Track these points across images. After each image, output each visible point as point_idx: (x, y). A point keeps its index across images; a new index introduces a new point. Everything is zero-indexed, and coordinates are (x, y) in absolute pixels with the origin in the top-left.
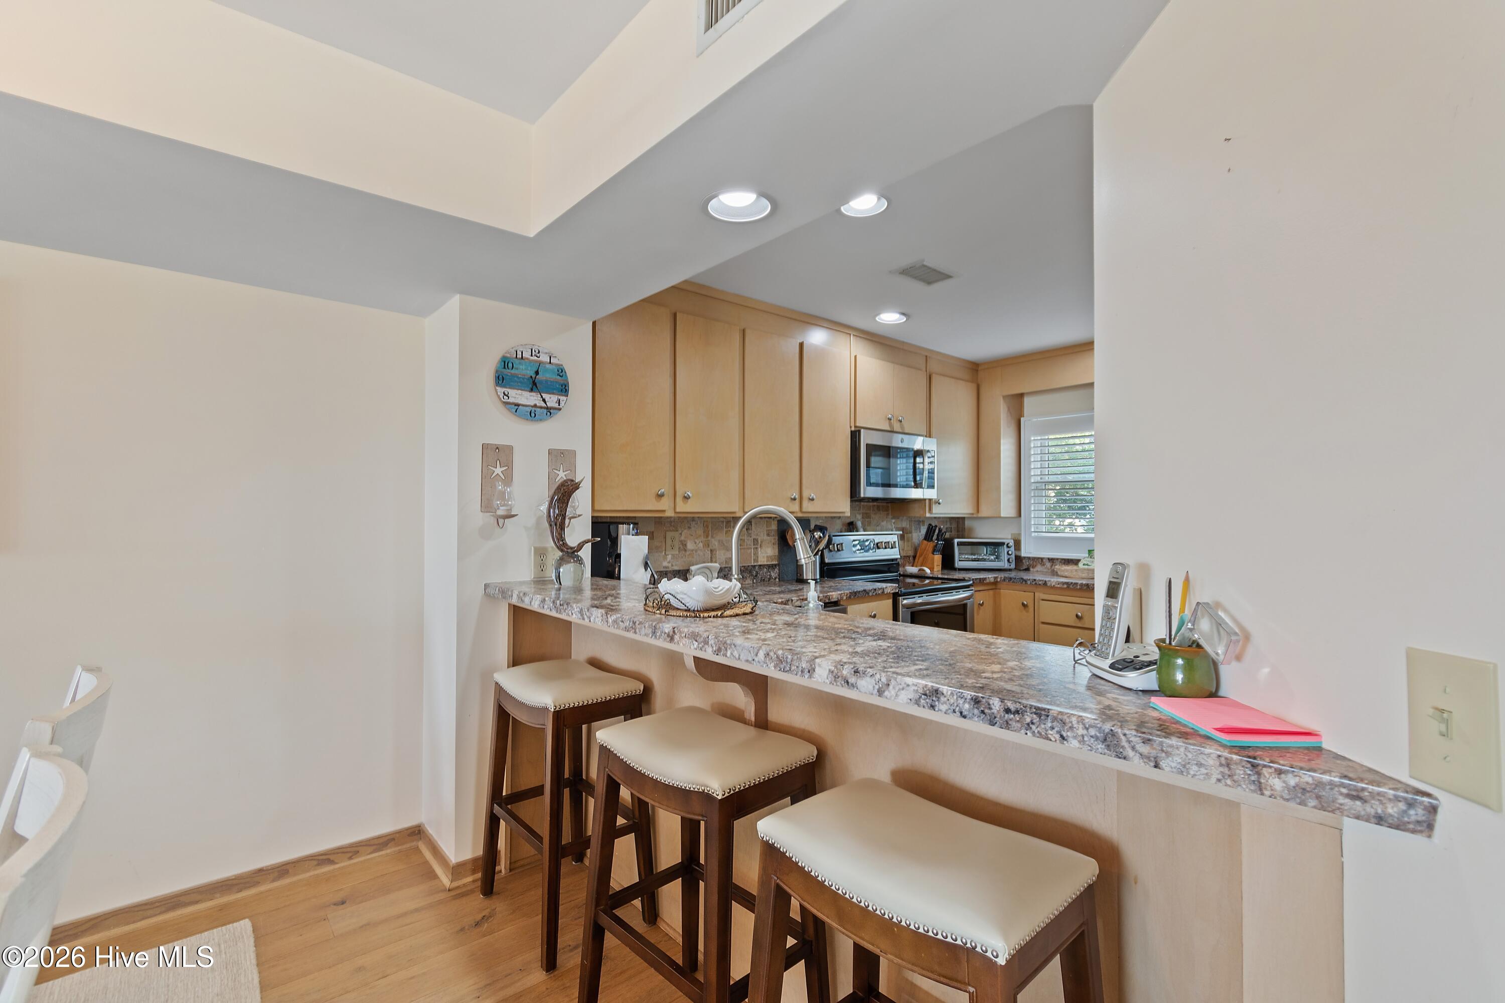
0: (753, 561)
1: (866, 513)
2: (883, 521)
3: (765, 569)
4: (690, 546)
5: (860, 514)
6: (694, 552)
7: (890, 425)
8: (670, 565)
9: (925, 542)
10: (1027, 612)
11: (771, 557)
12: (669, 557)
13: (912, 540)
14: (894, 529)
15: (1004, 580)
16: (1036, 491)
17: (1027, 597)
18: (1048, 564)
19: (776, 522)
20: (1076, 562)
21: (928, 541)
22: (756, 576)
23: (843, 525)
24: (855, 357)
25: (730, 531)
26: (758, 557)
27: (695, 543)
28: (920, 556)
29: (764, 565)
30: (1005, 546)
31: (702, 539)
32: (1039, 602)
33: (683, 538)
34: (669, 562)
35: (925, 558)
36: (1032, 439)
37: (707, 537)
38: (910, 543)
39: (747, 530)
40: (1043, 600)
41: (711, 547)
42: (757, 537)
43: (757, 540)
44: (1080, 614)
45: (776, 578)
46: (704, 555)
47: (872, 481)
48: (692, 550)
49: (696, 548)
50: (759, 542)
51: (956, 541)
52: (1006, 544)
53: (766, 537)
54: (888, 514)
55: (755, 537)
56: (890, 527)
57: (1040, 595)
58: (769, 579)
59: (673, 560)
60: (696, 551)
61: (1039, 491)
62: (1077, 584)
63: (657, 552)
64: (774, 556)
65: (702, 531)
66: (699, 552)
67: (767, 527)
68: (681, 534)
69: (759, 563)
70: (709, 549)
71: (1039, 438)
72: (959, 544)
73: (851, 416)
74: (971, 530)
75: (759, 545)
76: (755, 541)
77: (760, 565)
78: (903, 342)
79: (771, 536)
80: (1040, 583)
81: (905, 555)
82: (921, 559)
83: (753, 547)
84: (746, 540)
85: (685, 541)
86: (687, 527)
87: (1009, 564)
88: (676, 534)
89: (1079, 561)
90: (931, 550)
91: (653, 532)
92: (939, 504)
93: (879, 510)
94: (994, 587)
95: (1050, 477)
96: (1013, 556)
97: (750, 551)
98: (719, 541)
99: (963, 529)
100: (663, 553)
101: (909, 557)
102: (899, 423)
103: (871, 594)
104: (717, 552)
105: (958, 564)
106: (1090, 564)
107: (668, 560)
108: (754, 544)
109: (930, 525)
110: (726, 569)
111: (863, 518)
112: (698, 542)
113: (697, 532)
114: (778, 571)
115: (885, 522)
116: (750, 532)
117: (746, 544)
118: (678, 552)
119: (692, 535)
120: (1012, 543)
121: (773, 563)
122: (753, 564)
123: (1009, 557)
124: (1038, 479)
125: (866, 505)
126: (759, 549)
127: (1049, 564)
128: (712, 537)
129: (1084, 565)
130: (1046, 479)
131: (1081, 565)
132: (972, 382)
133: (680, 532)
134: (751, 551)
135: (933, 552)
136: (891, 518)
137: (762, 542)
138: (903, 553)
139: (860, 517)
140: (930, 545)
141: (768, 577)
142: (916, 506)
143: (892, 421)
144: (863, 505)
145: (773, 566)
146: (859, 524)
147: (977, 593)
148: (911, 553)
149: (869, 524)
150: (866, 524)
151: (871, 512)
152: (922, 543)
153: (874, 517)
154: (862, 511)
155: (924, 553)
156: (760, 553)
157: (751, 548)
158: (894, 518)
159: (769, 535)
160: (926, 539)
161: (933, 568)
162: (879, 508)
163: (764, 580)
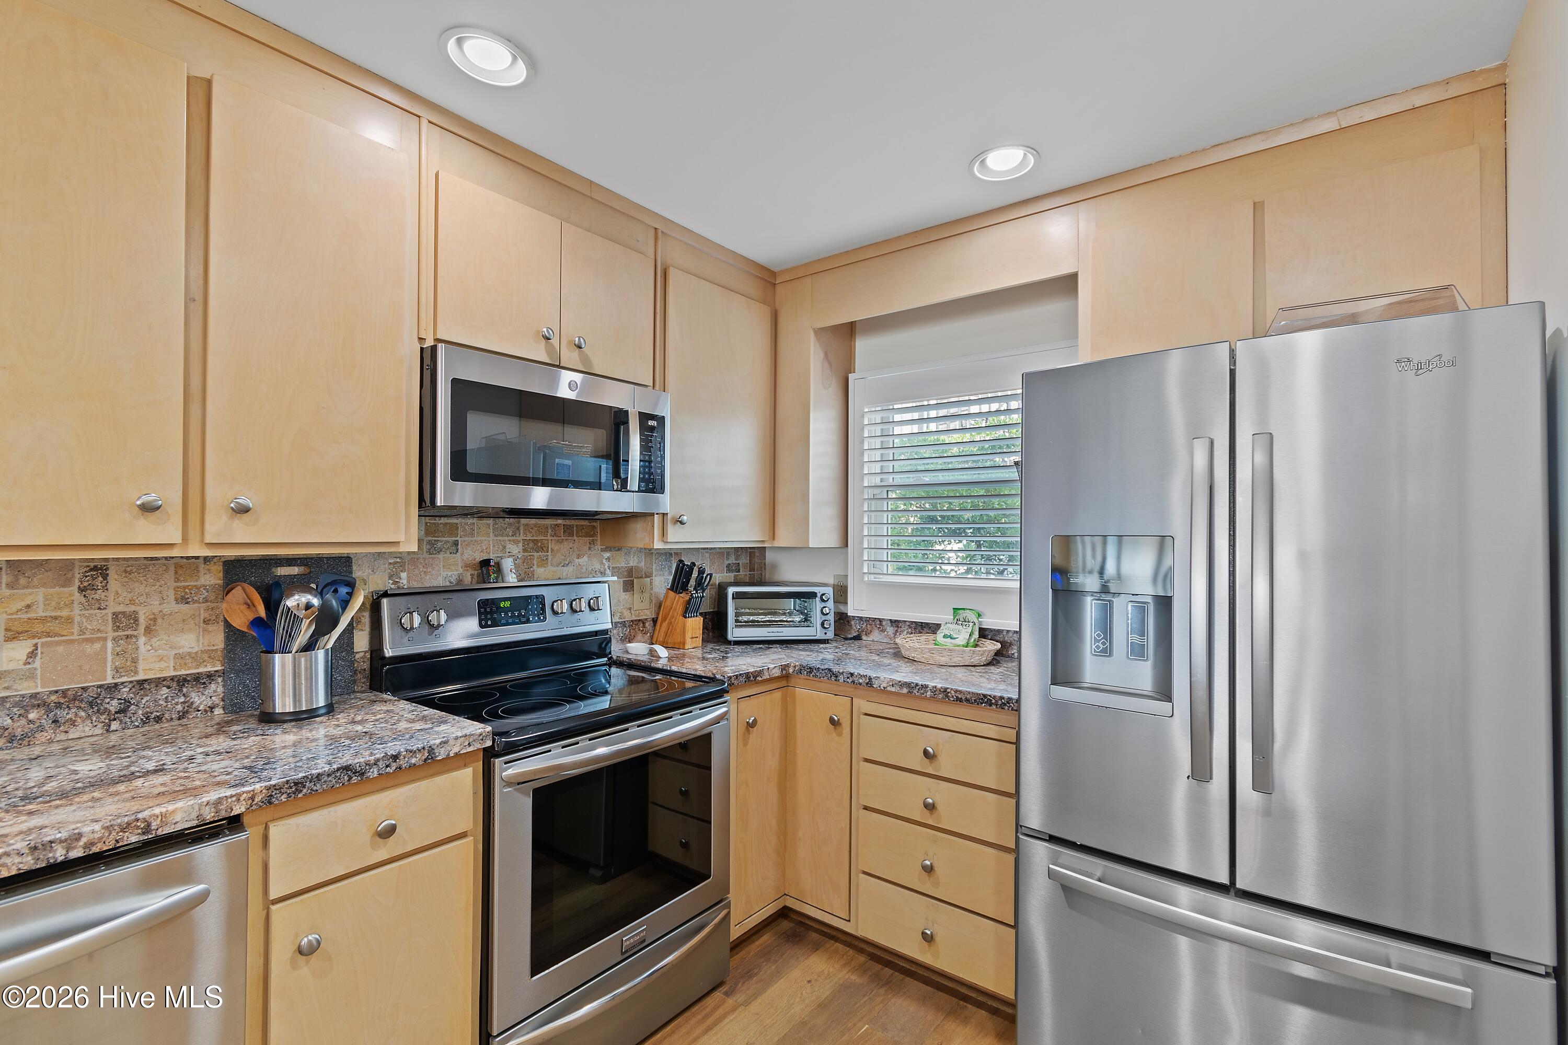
0: (111, 673)
1: (535, 542)
2: (579, 556)
3: (165, 691)
5: (516, 542)
7: (550, 350)
9: (672, 594)
10: (840, 735)
11: (194, 657)
13: (652, 589)
14: (608, 572)
15: (800, 672)
16: (873, 502)
17: (838, 706)
18: (890, 630)
19: (218, 568)
20: (933, 628)
21: (675, 592)
22: (123, 711)
23: (467, 566)
24: (437, 175)
26: (135, 661)
28: (664, 620)
29: (165, 679)
30: (818, 599)
32: (859, 718)
35: (670, 623)
36: (866, 410)
38: (647, 595)
39: (82, 590)
40: (866, 714)
42: (131, 608)
43: (134, 618)
44: (930, 750)
45: (212, 708)
47: (471, 468)
50: (142, 621)
51: (731, 590)
52: (819, 595)
53: (171, 606)
54: (592, 543)
55: (121, 608)
56: (598, 566)
57: (862, 705)
58: (183, 715)
61: (879, 502)
62: (927, 687)
64: (207, 652)
67: (177, 580)
69: (141, 676)
71: (880, 409)
72: (737, 596)
73: (423, 315)
74: (774, 567)
75: (142, 629)
76: (125, 620)
77: (141, 683)
78: (591, 183)
79: (195, 602)
80: (861, 681)
81: (634, 618)
82: (665, 624)
83: (111, 634)
84: (77, 619)
87: (825, 631)
89: (938, 626)
90: (680, 609)
92: (682, 523)
93: (571, 535)
94: (784, 683)
95: (897, 476)
96: (831, 617)
97: (97, 646)
99: (763, 566)
101: (643, 622)
102: (577, 352)
103: (374, 773)
105: (735, 633)
106: (955, 636)
108: (117, 628)
109: (681, 561)
111: (525, 550)
114: (220, 689)
115: (585, 558)
116: (98, 594)
117: (76, 630)
120: (829, 591)
121: (201, 670)
122: (110, 680)
123: (824, 618)
124: (877, 480)
125: (535, 525)
126: (142, 640)
127: (892, 628)
129: (945, 636)
130: (890, 480)
131: (939, 636)
132: (764, 302)
134: (104, 649)
135: (685, 612)
136: (602, 550)
137: (155, 620)
138: (628, 617)
139: (516, 549)
140: (681, 600)
141: (179, 707)
142: (638, 527)
143: (555, 341)
144: (527, 525)
145: (197, 678)
146: (508, 564)
147: (743, 704)
148: (649, 614)
149: (543, 562)
150: (535, 562)
151: (549, 538)
152: (666, 596)
153: (556, 548)
154: (522, 537)
155: (668, 614)
156: (143, 649)
157: (105, 639)
158: (608, 549)
159: (184, 600)
160: (672, 589)
161: (684, 644)
162: (568, 531)
163: (158, 719)
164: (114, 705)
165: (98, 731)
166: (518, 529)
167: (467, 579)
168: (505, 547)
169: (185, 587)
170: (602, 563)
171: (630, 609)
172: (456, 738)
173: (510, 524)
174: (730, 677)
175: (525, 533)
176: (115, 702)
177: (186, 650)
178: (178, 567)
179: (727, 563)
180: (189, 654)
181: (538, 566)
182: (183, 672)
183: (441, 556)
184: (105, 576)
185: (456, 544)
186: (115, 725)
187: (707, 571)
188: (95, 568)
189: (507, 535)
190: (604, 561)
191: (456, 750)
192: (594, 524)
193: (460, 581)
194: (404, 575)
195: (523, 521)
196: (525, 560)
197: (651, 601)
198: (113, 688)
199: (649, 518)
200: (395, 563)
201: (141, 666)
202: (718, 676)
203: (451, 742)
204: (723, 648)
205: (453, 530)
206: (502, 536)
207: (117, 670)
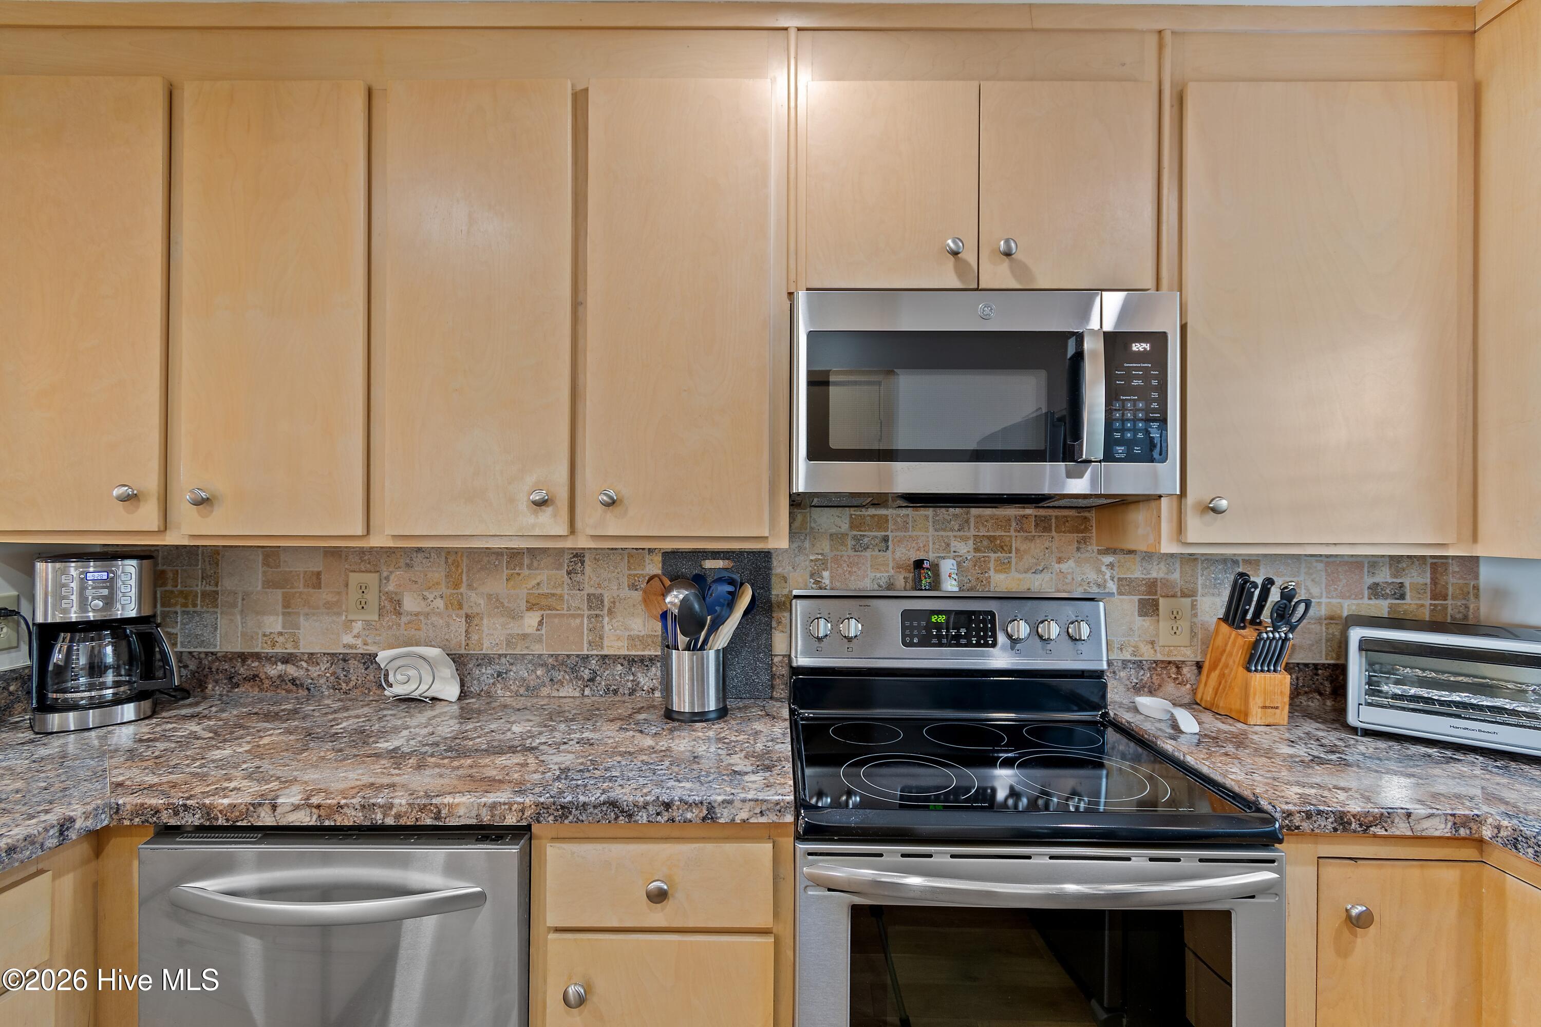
0: (586, 645)
1: (992, 539)
2: (1060, 560)
3: (619, 667)
4: (410, 603)
5: (965, 539)
6: (422, 618)
7: (963, 270)
8: (359, 642)
9: (1225, 628)
11: (641, 639)
12: (358, 626)
13: (1194, 615)
15: (1514, 843)
19: (658, 558)
21: (1231, 625)
22: (592, 680)
23: (899, 567)
25: (519, 574)
26: (601, 638)
27: (425, 598)
28: (1213, 667)
29: (620, 657)
31: (444, 589)
33: (391, 587)
34: (357, 636)
35: (1222, 676)
37: (457, 586)
38: (1184, 625)
39: (569, 573)
41: (466, 609)
42: (599, 591)
43: (600, 599)
45: (653, 690)
46: (448, 625)
48: (417, 615)
49: (428, 609)
50: (606, 603)
51: (1356, 634)
53: (626, 592)
54: (1084, 541)
55: (592, 591)
56: (1092, 576)
58: (631, 692)
59: (367, 633)
60: (427, 615)
63: (328, 614)
64: (650, 636)
65: (443, 574)
66: (434, 619)
67: (629, 568)
68: (387, 578)
69: (605, 652)
70: (462, 612)
72: (1366, 646)
73: (791, 264)
75: (606, 611)
76: (595, 601)
77: (604, 657)
79: (641, 589)
81: (1160, 657)
82: (1215, 675)
83: (587, 613)
84: (566, 597)
85: (396, 594)
86: (402, 564)
88: (371, 579)
91: (319, 574)
92: (1217, 511)
93: (1047, 529)
94: (1464, 857)
97: (578, 621)
98: (489, 596)
99: (1471, 591)
100: (344, 617)
101: (1178, 666)
102: (1006, 264)
104: (485, 621)
105: (1363, 713)
107: (355, 631)
108: (590, 608)
109: (1238, 574)
110: (503, 660)
111: (977, 550)
112: (431, 597)
113: (430, 575)
114: (659, 673)
115: (1071, 563)
116: (579, 577)
117: (565, 606)
118: (376, 618)
119: (416, 582)
121: (646, 653)
122: (586, 652)
125: (992, 517)
126: (606, 619)
128: (470, 587)
133: (385, 574)
134: (582, 623)
135: (1250, 662)
136: (1100, 552)
137: (614, 603)
138: (1147, 654)
139: (964, 548)
140: (1240, 641)
141: (630, 685)
142: (1139, 517)
143: (969, 256)
144: (979, 516)
145: (642, 660)
146: (948, 567)
147: (1331, 871)
148: (1188, 654)
149: (1004, 566)
150: (992, 565)
151: (1013, 533)
152: (1217, 631)
153: (1023, 547)
154: (973, 532)
155: (1220, 660)
156: (607, 628)
157: (583, 616)
158: (1108, 551)
159: (633, 587)
160: (1225, 619)
161: (1246, 715)
162: (1043, 525)
163: (615, 692)
164: (586, 674)
165: (577, 694)
166: (967, 521)
167: (900, 581)
168: (948, 545)
169: (635, 575)
170: (1099, 571)
171: (1152, 643)
172: (744, 801)
173: (956, 516)
174: (1289, 814)
175: (976, 527)
176: (587, 671)
177: (636, 633)
178: (630, 556)
179: (1370, 581)
180: (638, 636)
181: (996, 571)
182: (633, 653)
183: (868, 553)
184: (583, 563)
185: (886, 539)
186: (587, 692)
187: (1301, 595)
188: (576, 556)
189: (952, 530)
190: (1104, 568)
191: (743, 815)
192: (1087, 514)
193: (890, 586)
194: (826, 574)
195: (974, 511)
196: (976, 562)
197: (1193, 634)
198: (586, 658)
199: (1153, 504)
200: (817, 560)
201: (606, 643)
202: (1264, 804)
203: (737, 804)
204: (1331, 737)
205: (882, 523)
206: (944, 530)
207: (590, 643)
